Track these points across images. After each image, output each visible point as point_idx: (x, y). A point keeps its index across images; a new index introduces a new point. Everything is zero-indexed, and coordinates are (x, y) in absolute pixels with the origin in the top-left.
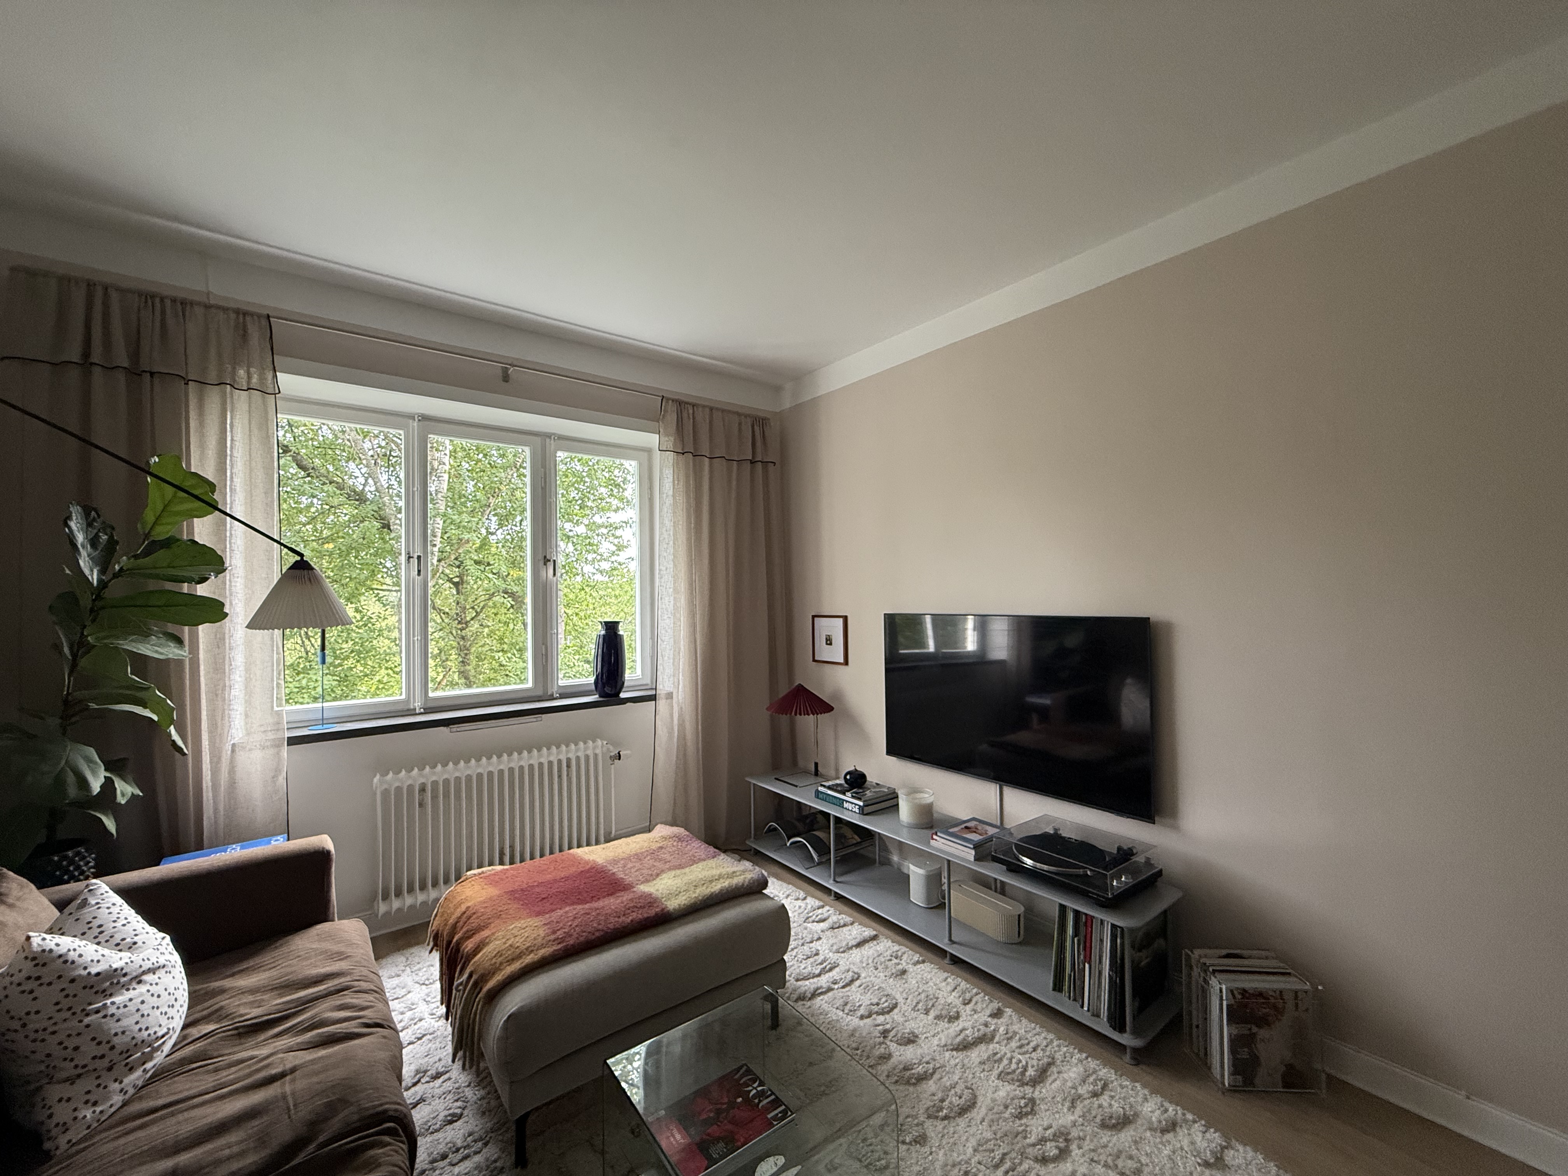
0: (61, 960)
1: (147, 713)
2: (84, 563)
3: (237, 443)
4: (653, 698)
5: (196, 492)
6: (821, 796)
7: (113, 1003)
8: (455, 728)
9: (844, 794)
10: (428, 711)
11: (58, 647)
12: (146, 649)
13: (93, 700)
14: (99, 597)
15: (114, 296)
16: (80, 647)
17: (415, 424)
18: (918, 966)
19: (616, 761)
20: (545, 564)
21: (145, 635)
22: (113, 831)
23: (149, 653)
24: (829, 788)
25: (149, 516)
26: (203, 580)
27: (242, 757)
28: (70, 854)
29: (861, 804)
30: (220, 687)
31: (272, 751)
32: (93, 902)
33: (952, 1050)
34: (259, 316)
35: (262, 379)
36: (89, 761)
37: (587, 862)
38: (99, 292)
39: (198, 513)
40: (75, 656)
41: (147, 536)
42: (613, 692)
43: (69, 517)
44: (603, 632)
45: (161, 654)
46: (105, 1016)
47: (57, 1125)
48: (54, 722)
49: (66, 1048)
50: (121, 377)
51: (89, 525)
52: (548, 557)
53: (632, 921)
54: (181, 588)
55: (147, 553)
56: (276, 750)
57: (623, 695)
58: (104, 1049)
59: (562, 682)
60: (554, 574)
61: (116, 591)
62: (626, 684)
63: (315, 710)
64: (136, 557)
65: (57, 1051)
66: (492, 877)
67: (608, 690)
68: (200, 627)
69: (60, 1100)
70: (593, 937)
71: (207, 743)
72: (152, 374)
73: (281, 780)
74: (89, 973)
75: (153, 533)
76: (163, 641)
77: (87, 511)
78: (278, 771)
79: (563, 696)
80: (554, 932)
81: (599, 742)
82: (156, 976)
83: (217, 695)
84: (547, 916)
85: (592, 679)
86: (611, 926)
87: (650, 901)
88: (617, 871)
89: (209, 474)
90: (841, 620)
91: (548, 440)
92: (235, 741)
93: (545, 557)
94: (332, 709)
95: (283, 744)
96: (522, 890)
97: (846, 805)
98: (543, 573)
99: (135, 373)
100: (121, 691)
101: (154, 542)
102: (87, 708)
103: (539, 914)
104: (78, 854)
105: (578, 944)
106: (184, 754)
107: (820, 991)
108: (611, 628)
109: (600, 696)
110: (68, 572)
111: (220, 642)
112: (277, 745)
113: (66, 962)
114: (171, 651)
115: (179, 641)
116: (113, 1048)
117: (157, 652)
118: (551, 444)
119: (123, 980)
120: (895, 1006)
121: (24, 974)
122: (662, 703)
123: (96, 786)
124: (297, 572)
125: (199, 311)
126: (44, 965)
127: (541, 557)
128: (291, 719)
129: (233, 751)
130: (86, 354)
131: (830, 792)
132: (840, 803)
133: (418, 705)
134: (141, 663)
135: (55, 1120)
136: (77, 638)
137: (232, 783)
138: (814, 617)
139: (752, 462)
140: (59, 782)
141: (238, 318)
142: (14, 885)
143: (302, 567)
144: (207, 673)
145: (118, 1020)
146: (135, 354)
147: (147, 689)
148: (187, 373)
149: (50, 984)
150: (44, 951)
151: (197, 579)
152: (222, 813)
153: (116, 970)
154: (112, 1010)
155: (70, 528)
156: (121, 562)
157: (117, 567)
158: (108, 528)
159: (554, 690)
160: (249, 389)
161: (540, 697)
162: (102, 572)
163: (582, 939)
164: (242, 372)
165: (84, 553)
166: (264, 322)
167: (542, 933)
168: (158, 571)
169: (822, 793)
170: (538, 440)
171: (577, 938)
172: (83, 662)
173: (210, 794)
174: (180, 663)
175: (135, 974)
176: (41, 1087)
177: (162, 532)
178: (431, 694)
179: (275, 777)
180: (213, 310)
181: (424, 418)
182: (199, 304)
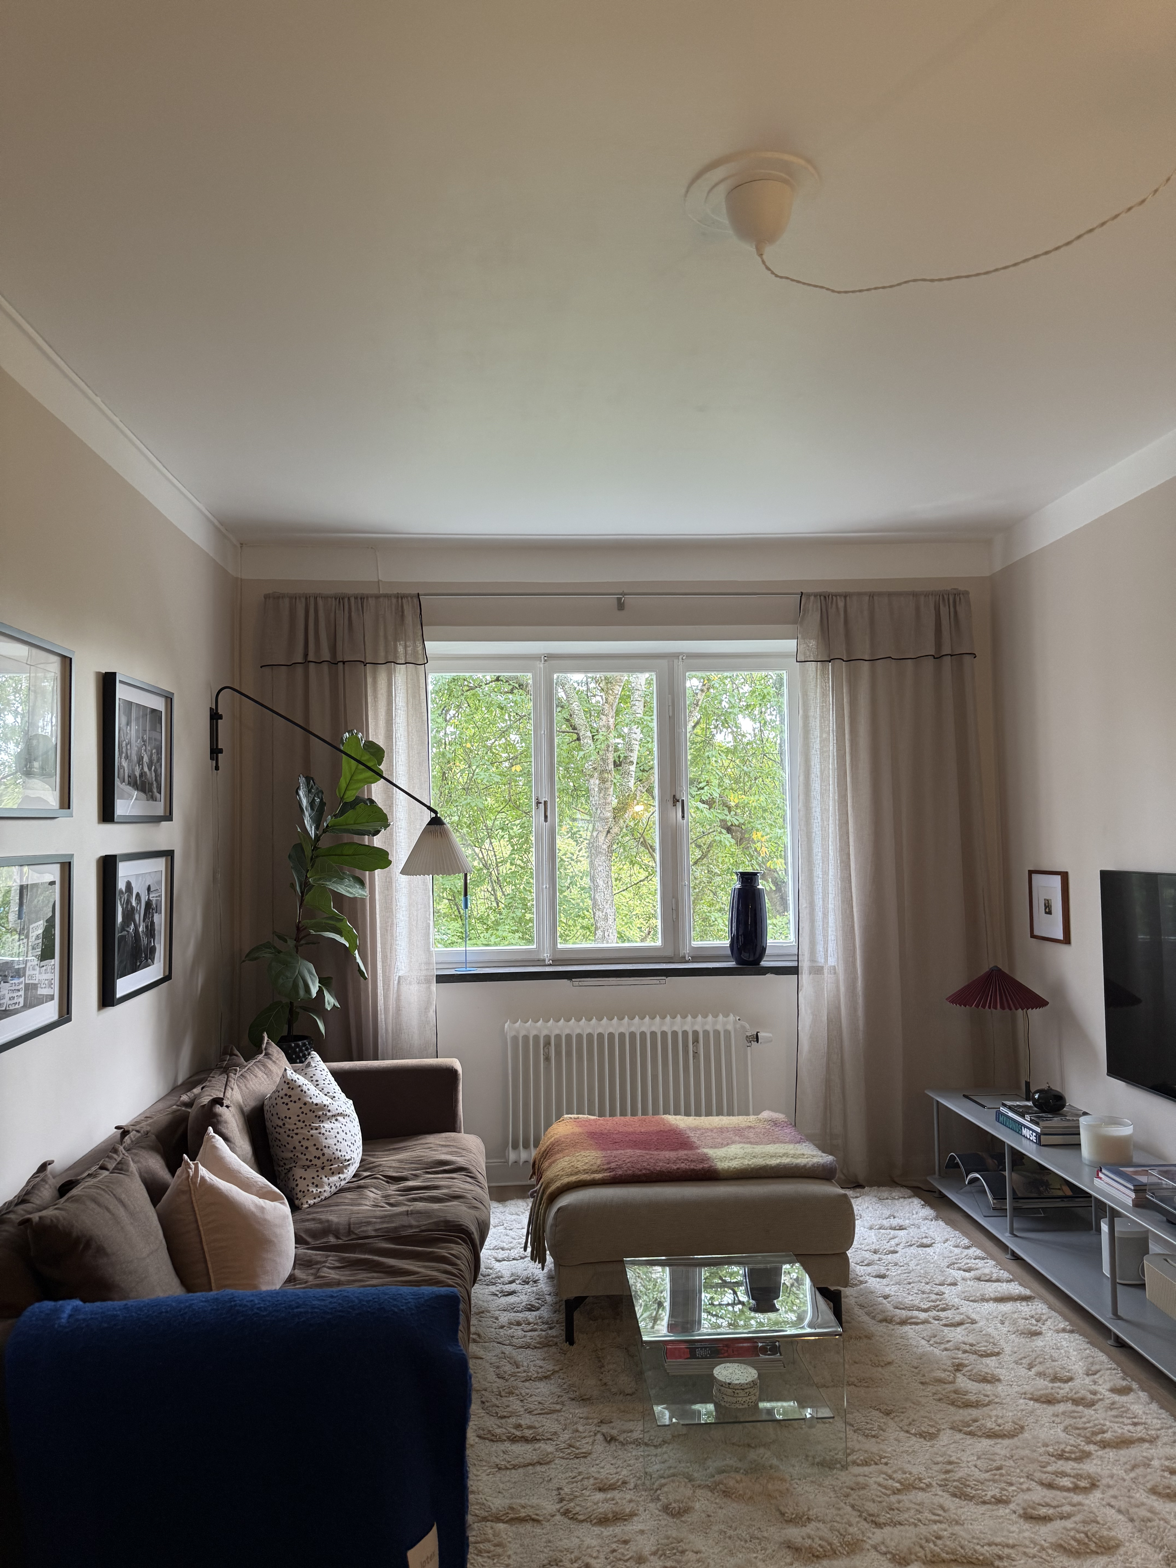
0: (300, 1089)
1: (342, 940)
2: (307, 822)
3: (399, 711)
4: (794, 971)
5: (369, 764)
6: (1001, 1119)
7: (324, 1127)
8: (576, 982)
9: (1023, 1116)
10: (555, 962)
11: (293, 886)
12: (342, 889)
13: (312, 928)
14: (315, 848)
15: (320, 602)
16: (306, 886)
17: (542, 666)
18: (1062, 1335)
19: (754, 1044)
20: (675, 805)
21: (340, 879)
22: (323, 1032)
23: (344, 893)
24: (1010, 1108)
25: (343, 783)
26: (377, 832)
27: (404, 988)
28: (300, 1043)
29: (1038, 1130)
30: (389, 923)
31: (424, 986)
32: (314, 1065)
33: (1031, 1399)
34: (411, 596)
35: (415, 652)
36: (310, 973)
37: (671, 1125)
38: (312, 600)
39: (371, 780)
40: (302, 893)
41: (342, 798)
42: (751, 959)
43: (298, 788)
44: (738, 886)
45: (351, 893)
46: (320, 1133)
47: (300, 1191)
48: (291, 943)
49: (302, 1146)
50: (325, 667)
51: (310, 791)
52: (677, 797)
53: (678, 1169)
54: (363, 840)
55: (343, 812)
56: (428, 985)
57: (764, 963)
58: (319, 1154)
59: (696, 943)
60: (683, 817)
61: (324, 844)
62: (767, 952)
63: (458, 953)
64: (336, 816)
65: (298, 1145)
66: (583, 1122)
67: (745, 956)
68: (376, 871)
69: (301, 1178)
70: (640, 1173)
71: (381, 972)
72: (344, 662)
73: (432, 1013)
74: (313, 1102)
75: (345, 797)
76: (352, 883)
77: (308, 779)
78: (428, 1003)
79: (695, 959)
80: (608, 1163)
81: (731, 1017)
82: (345, 1120)
83: (387, 930)
84: (609, 1152)
85: (727, 942)
86: (658, 1169)
87: (705, 1158)
88: (694, 1137)
89: (381, 742)
90: (1059, 878)
91: (676, 661)
92: (401, 973)
93: (674, 796)
94: (474, 953)
95: (433, 979)
96: (602, 1134)
97: (1025, 1132)
98: (672, 815)
99: (334, 663)
100: (327, 921)
101: (346, 803)
102: (309, 934)
103: (604, 1149)
104: (304, 1045)
105: (625, 1175)
106: (365, 979)
107: (913, 1320)
108: (748, 879)
109: (737, 964)
110: (299, 830)
111: (389, 884)
112: (428, 981)
113: (302, 1091)
114: (354, 891)
115: (362, 883)
116: (323, 1154)
117: (348, 892)
118: (680, 665)
119: (329, 1114)
120: (998, 1354)
121: (284, 1092)
122: (805, 977)
123: (314, 991)
124: (432, 827)
125: (372, 601)
126: (293, 1089)
127: (669, 797)
128: (441, 960)
129: (399, 982)
130: (306, 655)
131: (1011, 1114)
132: (1017, 1128)
133: (546, 955)
134: (339, 898)
135: (299, 1188)
136: (303, 879)
137: (398, 1009)
138: (1031, 873)
139: (938, 657)
140: (295, 986)
141: (398, 601)
142: (275, 1051)
143: (436, 822)
144: (381, 911)
145: (326, 1139)
146: (333, 649)
147: (342, 920)
148: (365, 659)
149: (295, 1102)
150: (292, 1080)
151: (372, 831)
152: (390, 1034)
153: (325, 1106)
154: (323, 1131)
155: (299, 795)
156: (328, 820)
157: (325, 824)
158: (320, 792)
159: (686, 951)
160: (406, 663)
161: (671, 958)
162: (317, 828)
163: (630, 1172)
164: (401, 649)
165: (307, 814)
166: (416, 601)
167: (599, 1162)
168: (348, 827)
169: (1003, 1114)
170: (664, 663)
171: (626, 1171)
172: (307, 898)
173: (383, 1016)
174: (363, 900)
175: (334, 1113)
176: (291, 1168)
177: (350, 796)
178: (559, 946)
179: (427, 1009)
180: (381, 599)
181: (549, 657)
182: (372, 596)
